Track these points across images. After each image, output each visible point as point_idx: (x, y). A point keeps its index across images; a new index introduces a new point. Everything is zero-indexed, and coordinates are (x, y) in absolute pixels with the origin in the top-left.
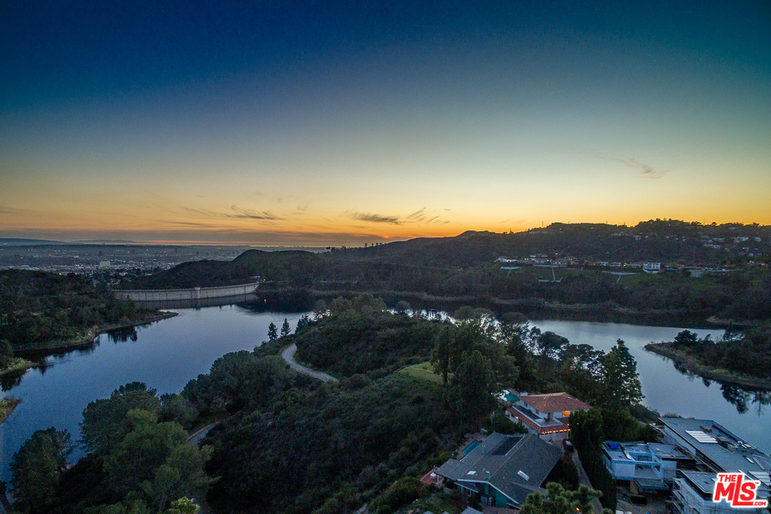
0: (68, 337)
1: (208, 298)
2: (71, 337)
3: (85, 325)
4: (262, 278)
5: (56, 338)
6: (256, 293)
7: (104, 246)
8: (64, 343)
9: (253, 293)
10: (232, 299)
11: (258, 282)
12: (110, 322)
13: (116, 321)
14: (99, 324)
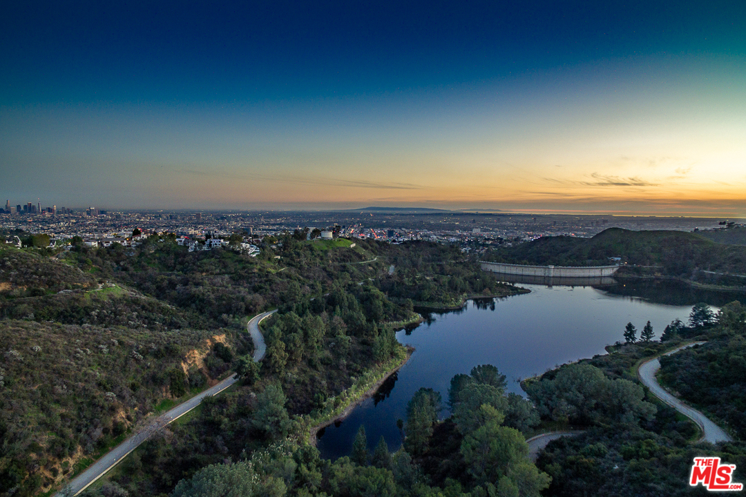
0: (447, 301)
1: (561, 277)
2: (447, 302)
3: (458, 292)
4: (623, 260)
5: (439, 300)
6: (614, 277)
7: (477, 215)
8: (443, 306)
9: (610, 276)
10: (586, 280)
11: (617, 265)
12: (476, 291)
13: (480, 291)
14: (468, 292)
